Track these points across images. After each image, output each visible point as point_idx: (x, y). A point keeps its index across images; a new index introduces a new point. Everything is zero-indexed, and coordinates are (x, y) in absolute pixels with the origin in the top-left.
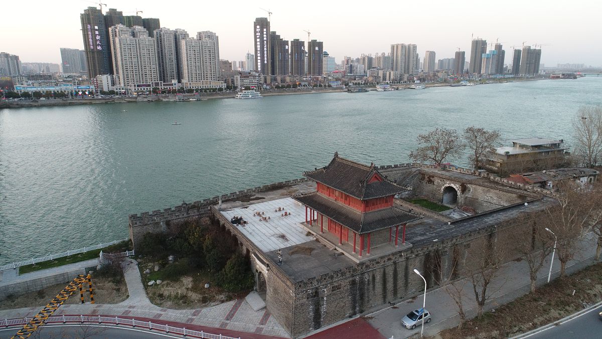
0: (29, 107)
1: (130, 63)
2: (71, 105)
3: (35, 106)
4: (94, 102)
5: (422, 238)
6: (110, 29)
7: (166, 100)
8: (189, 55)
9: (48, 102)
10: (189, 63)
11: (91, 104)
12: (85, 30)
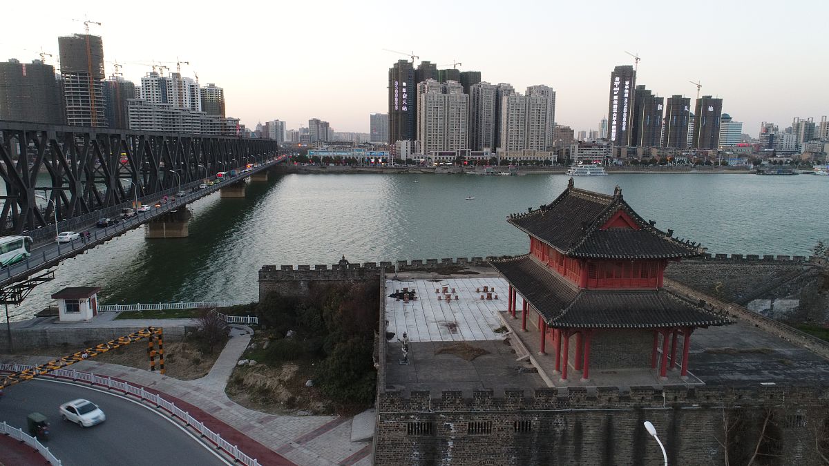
0: (317, 173)
1: (435, 126)
2: (360, 172)
3: (323, 173)
4: (385, 171)
5: (745, 378)
6: (419, 85)
7: (472, 172)
8: (510, 116)
9: (336, 169)
10: (509, 126)
11: (382, 173)
12: (391, 88)
